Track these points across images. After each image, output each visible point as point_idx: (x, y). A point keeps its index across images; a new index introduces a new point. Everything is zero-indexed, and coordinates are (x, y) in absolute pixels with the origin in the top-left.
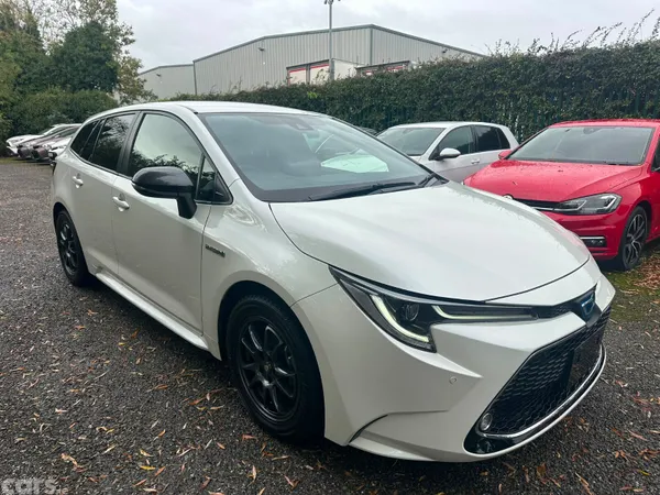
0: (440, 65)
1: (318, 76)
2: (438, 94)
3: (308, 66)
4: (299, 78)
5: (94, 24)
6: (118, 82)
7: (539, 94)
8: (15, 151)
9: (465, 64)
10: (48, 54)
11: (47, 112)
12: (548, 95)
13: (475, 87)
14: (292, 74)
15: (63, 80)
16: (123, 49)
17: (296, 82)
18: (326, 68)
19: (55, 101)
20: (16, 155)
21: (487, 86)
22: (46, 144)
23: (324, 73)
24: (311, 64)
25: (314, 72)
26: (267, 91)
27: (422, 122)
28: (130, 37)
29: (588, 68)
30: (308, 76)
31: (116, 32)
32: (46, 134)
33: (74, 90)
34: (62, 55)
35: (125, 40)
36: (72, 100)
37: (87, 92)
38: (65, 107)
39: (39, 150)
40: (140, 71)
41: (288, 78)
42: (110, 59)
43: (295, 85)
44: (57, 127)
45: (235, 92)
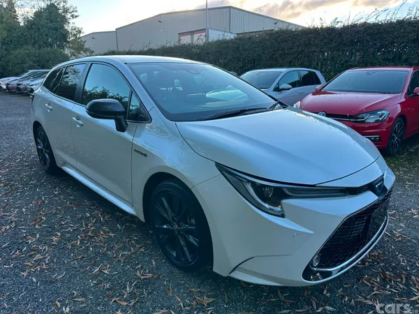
0: (277, 32)
1: (199, 39)
2: (275, 51)
3: (192, 33)
4: (186, 40)
5: (52, 5)
6: (68, 42)
7: (338, 51)
8: (4, 87)
9: (292, 31)
10: (22, 24)
11: (23, 62)
12: (343, 51)
13: (299, 46)
14: (182, 38)
15: (33, 41)
16: (71, 21)
17: (185, 42)
18: (204, 34)
19: (29, 55)
20: (5, 90)
21: (306, 45)
22: (25, 83)
23: (202, 37)
24: (194, 31)
25: (196, 36)
26: (167, 48)
27: (265, 68)
28: (75, 14)
29: (368, 34)
30: (192, 39)
31: (66, 11)
32: (24, 76)
33: (40, 47)
34: (32, 24)
35: (72, 16)
36: (39, 54)
37: (49, 49)
38: (35, 59)
39: (21, 87)
40: (82, 35)
41: (179, 40)
42: (63, 27)
43: (184, 44)
44: (30, 71)
45: (146, 49)
